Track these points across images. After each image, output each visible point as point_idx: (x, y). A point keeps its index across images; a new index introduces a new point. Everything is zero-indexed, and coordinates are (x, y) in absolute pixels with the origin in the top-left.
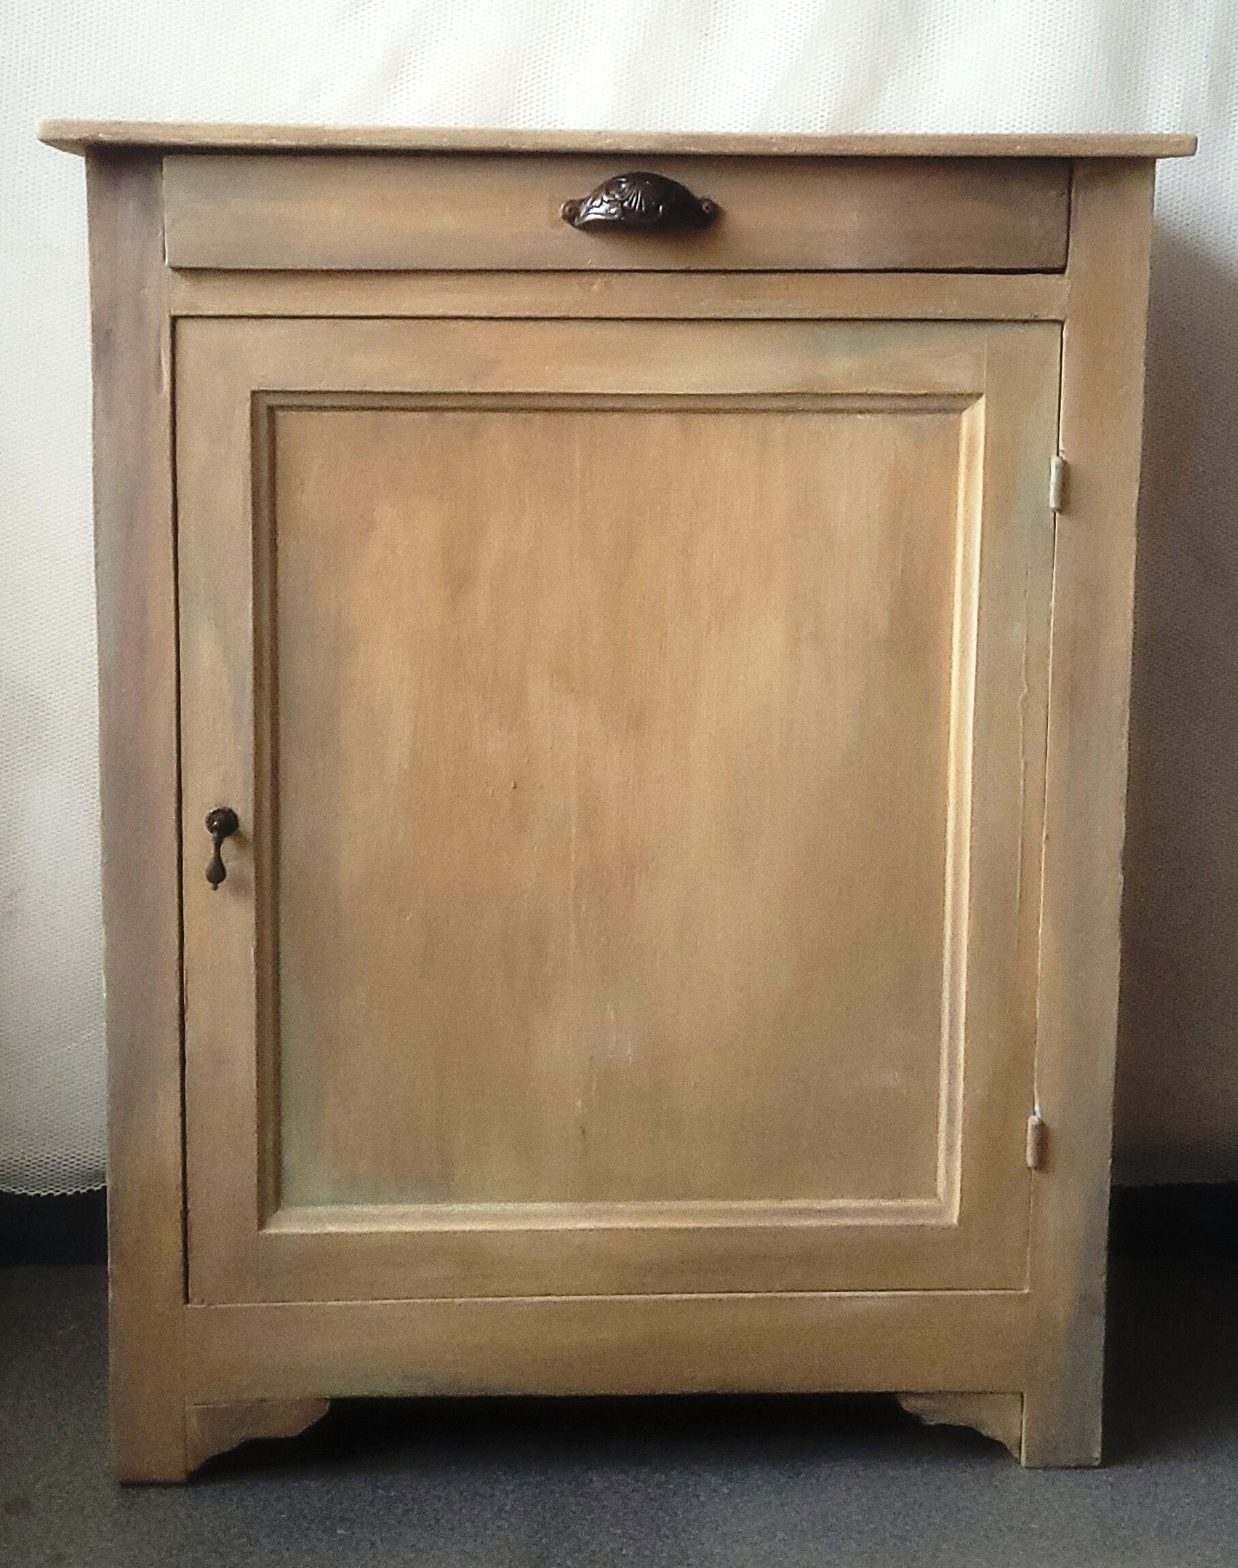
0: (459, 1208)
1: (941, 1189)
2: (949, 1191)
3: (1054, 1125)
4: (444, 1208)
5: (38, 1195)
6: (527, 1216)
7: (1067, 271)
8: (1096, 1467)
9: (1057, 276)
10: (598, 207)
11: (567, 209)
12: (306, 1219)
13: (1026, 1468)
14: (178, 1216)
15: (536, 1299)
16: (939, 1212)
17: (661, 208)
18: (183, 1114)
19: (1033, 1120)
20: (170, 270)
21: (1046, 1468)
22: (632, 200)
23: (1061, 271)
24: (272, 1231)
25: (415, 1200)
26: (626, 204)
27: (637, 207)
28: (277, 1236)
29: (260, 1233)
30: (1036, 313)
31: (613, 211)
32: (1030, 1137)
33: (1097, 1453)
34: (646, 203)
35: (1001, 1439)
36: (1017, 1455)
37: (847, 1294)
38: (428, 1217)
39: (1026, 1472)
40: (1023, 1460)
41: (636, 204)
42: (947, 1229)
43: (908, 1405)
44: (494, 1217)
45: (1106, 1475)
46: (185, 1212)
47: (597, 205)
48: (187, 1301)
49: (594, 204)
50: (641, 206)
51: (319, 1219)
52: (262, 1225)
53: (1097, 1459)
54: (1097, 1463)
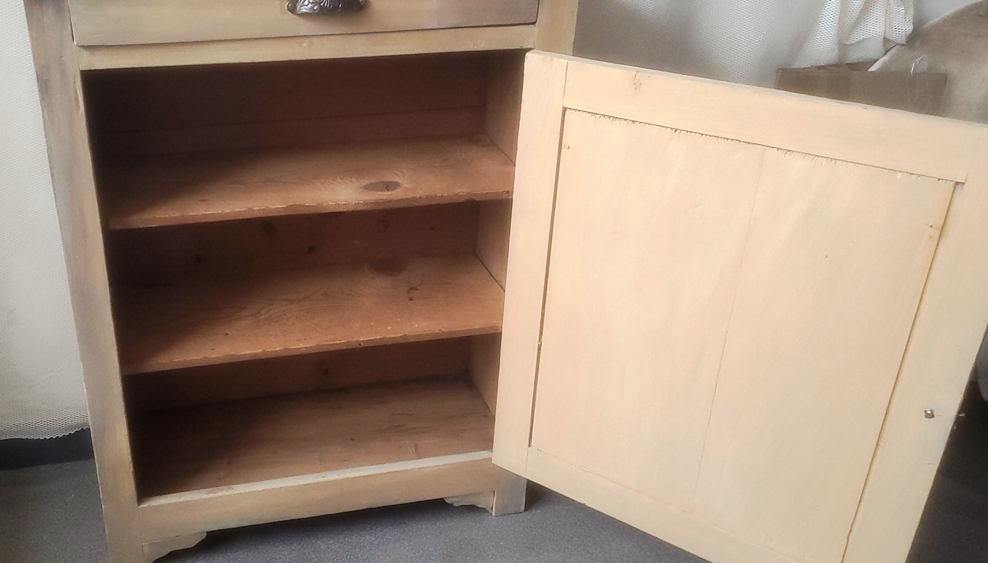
5: (45, 438)
7: (537, 23)
8: (521, 513)
9: (532, 26)
10: (307, 6)
11: (290, 5)
13: (495, 516)
17: (340, 5)
20: (77, 47)
21: (502, 515)
22: (325, 2)
23: (534, 23)
26: (322, 4)
27: (328, 6)
30: (522, 45)
31: (315, 8)
33: (523, 508)
34: (332, 4)
35: (484, 507)
36: (490, 512)
39: (495, 518)
40: (494, 514)
41: (327, 3)
43: (448, 501)
47: (306, 4)
48: (139, 505)
49: (304, 4)
50: (330, 6)
53: (522, 510)
54: (522, 511)
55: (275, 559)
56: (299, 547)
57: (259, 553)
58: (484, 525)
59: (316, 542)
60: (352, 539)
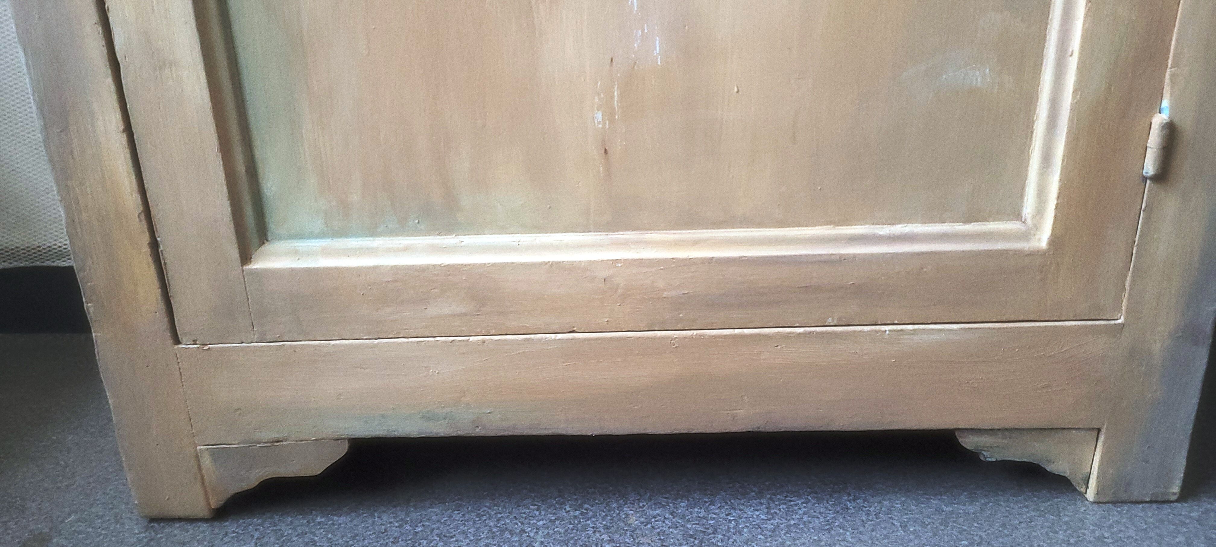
0: (468, 240)
1: (1028, 208)
2: (1040, 212)
3: (1186, 125)
4: (450, 240)
6: (545, 247)
8: (1173, 502)
12: (295, 253)
13: (1094, 503)
14: (146, 249)
15: (560, 336)
16: (1026, 236)
18: (128, 129)
19: (1159, 119)
21: (1114, 503)
24: (258, 265)
25: (416, 232)
28: (265, 271)
29: (246, 267)
32: (1154, 140)
33: (1176, 489)
35: (1067, 475)
36: (1083, 490)
37: (910, 327)
38: (434, 249)
39: (1093, 507)
40: (1091, 495)
42: (1032, 254)
43: (968, 442)
44: (509, 249)
45: (1183, 508)
46: (154, 245)
48: (177, 341)
51: (309, 254)
52: (246, 258)
53: (1174, 494)
54: (1174, 498)
55: (510, 531)
56: (578, 513)
57: (478, 515)
58: (1066, 519)
59: (620, 507)
60: (707, 510)
